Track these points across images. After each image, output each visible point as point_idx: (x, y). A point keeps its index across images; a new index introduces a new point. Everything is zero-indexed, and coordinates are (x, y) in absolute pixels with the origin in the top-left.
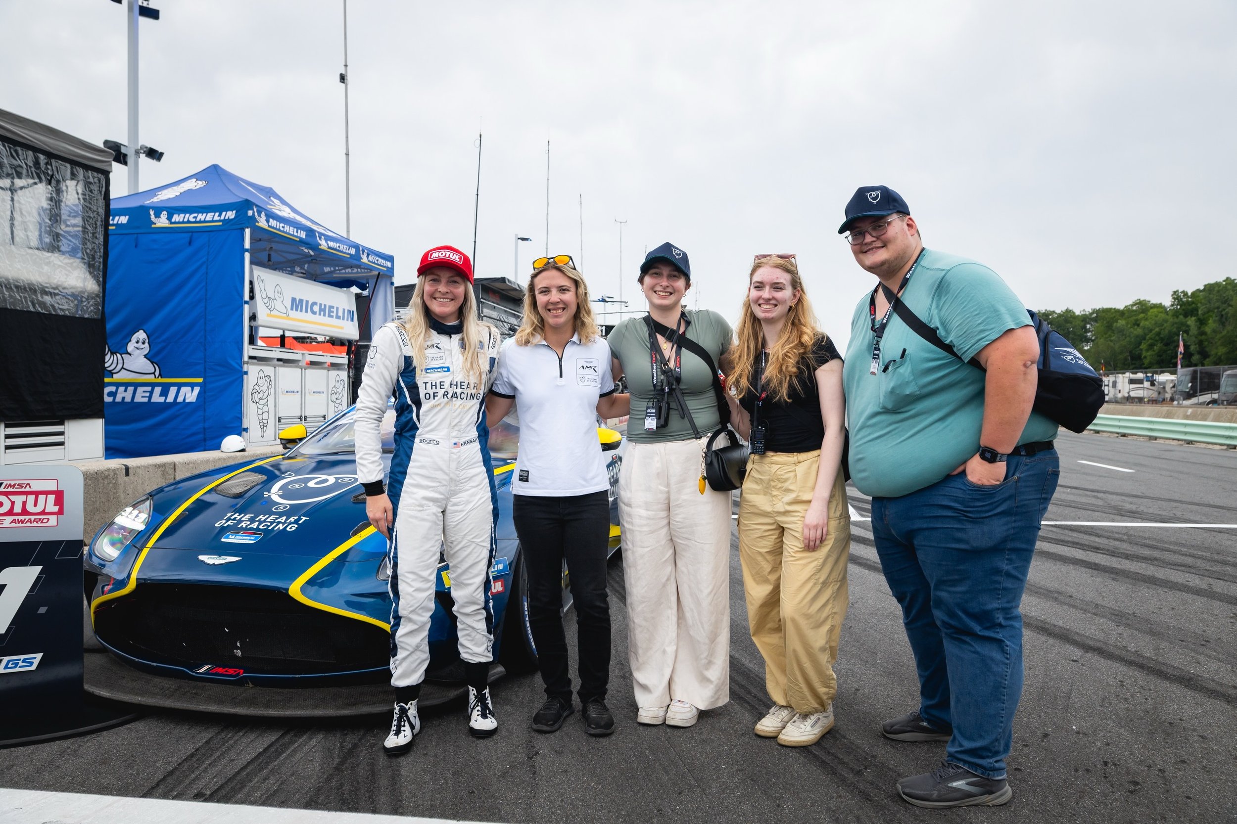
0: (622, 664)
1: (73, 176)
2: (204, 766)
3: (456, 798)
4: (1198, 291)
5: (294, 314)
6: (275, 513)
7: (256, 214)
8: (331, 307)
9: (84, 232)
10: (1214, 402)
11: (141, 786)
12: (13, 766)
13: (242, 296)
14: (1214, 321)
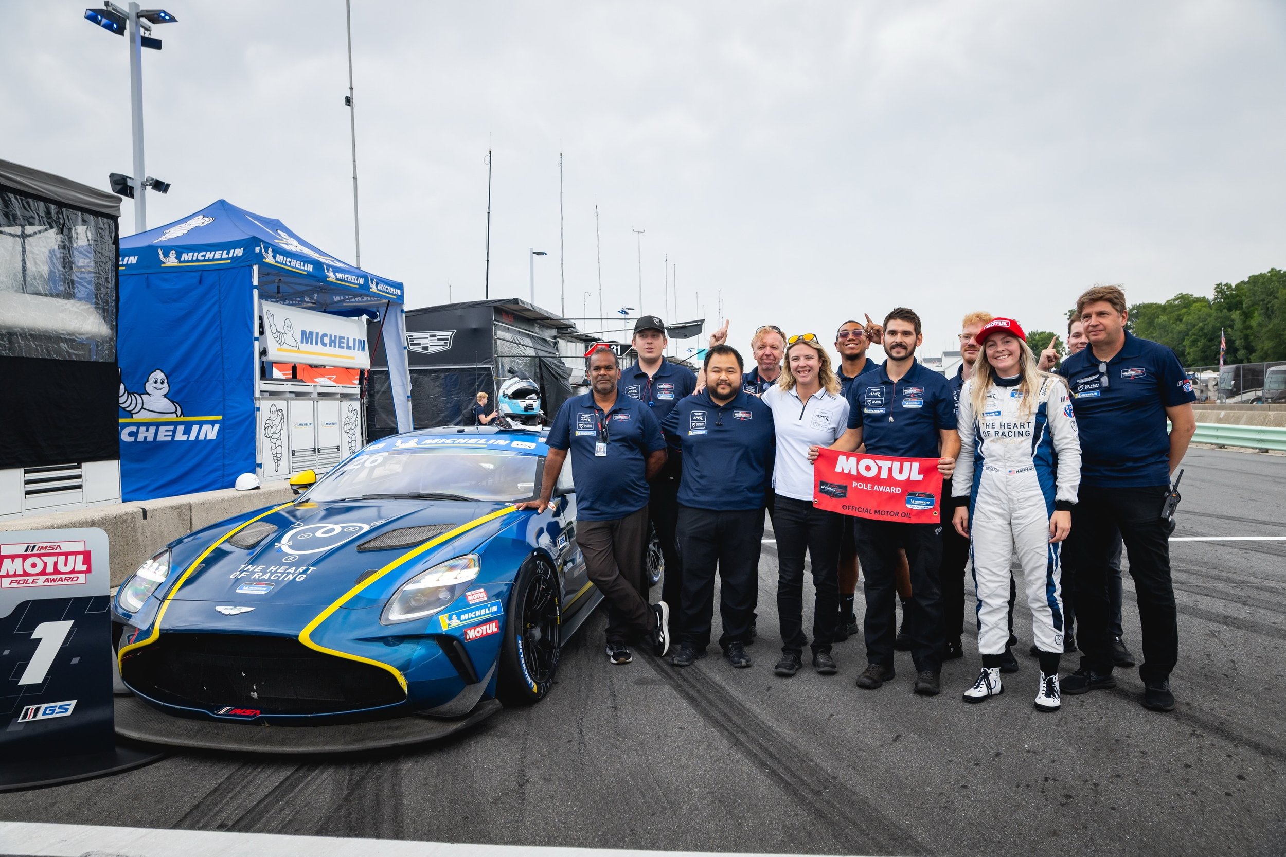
0: (615, 695)
1: (84, 222)
2: (227, 799)
3: (451, 823)
4: (1243, 283)
5: (304, 347)
6: (285, 564)
7: (263, 250)
8: (341, 338)
9: (98, 278)
10: (1258, 399)
11: (170, 818)
12: (55, 803)
13: (252, 333)
14: (1260, 314)
